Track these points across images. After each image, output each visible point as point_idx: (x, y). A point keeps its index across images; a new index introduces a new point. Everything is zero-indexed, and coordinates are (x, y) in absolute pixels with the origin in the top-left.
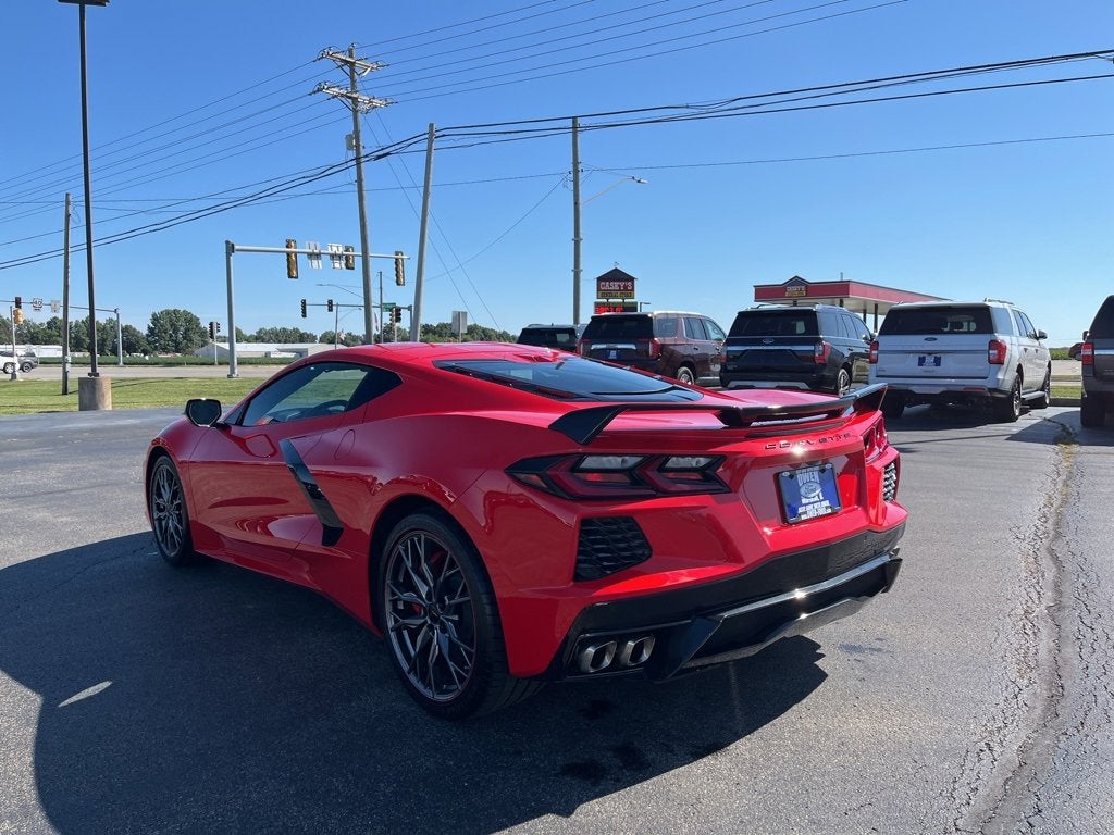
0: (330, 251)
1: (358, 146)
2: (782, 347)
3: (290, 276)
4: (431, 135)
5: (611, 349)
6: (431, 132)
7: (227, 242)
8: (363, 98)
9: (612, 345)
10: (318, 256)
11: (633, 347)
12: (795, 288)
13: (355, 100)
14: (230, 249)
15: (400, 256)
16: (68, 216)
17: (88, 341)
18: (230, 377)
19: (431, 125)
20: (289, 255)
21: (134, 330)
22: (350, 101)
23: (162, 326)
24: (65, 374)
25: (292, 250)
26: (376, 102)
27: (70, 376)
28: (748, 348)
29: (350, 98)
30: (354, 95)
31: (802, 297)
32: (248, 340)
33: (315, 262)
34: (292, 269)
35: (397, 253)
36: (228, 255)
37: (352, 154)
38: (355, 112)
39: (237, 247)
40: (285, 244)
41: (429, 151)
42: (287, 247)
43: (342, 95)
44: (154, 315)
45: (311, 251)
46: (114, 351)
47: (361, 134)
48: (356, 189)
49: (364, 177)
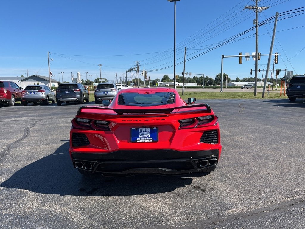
0: (252, 55)
1: (257, 23)
3: (240, 63)
4: (277, 16)
6: (276, 15)
7: (222, 55)
8: (259, 8)
10: (248, 57)
13: (257, 9)
14: (223, 57)
15: (277, 54)
16: (185, 52)
17: (201, 82)
18: (220, 91)
19: (277, 13)
20: (240, 57)
21: (212, 79)
22: (255, 9)
23: (219, 78)
24: (183, 90)
25: (241, 56)
26: (264, 8)
27: (184, 91)
29: (255, 8)
30: (256, 7)
32: (241, 81)
33: (247, 59)
34: (240, 61)
35: (276, 53)
36: (222, 59)
37: (255, 25)
38: (256, 12)
39: (224, 56)
40: (239, 54)
41: (275, 21)
42: (239, 55)
43: (252, 8)
44: (217, 75)
45: (246, 55)
46: (202, 84)
47: (258, 19)
48: (255, 36)
49: (258, 32)
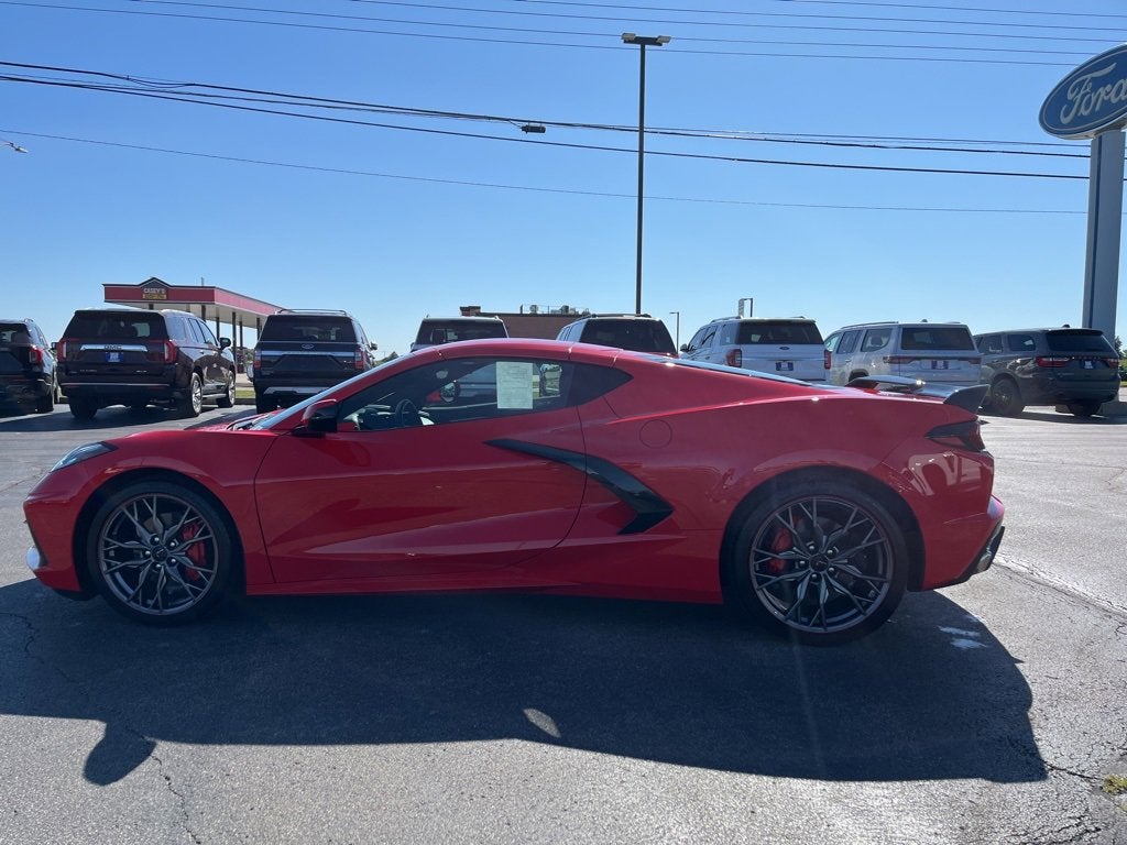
2: (324, 353)
5: (113, 351)
9: (113, 347)
11: (144, 349)
12: (153, 291)
28: (286, 353)
31: (161, 301)
